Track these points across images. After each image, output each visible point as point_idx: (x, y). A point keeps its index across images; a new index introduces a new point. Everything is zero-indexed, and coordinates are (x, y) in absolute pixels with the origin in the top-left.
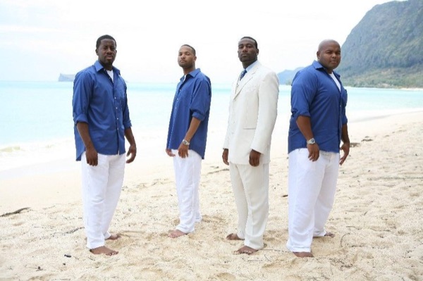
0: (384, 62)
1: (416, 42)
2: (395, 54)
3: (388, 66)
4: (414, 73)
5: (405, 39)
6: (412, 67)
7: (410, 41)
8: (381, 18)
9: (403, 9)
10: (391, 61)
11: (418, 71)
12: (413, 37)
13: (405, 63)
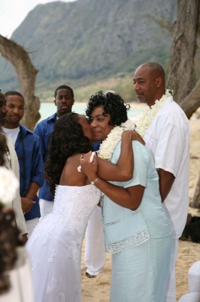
0: (52, 73)
1: (85, 50)
2: (63, 63)
3: (57, 77)
4: (85, 85)
5: (73, 46)
6: (82, 79)
7: (78, 48)
8: (45, 20)
9: (69, 11)
10: (60, 72)
11: (89, 83)
12: (81, 44)
13: (75, 74)
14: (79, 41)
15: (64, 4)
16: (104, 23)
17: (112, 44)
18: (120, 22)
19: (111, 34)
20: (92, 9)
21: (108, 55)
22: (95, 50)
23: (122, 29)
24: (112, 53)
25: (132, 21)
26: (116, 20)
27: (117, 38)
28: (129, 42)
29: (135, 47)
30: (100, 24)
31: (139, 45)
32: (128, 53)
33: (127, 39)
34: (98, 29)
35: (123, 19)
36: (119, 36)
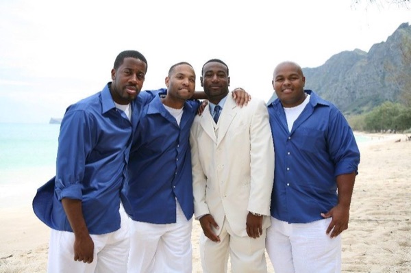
14: (319, 92)
15: (310, 69)
16: (337, 81)
17: (341, 93)
18: (347, 79)
19: (341, 87)
20: (328, 71)
21: (339, 100)
22: (330, 97)
23: (348, 84)
24: (341, 99)
25: (356, 78)
26: (344, 78)
27: (345, 90)
28: (354, 92)
29: (358, 95)
30: (333, 81)
31: (361, 94)
32: (353, 100)
33: (352, 90)
34: (332, 84)
35: (349, 77)
36: (347, 88)
